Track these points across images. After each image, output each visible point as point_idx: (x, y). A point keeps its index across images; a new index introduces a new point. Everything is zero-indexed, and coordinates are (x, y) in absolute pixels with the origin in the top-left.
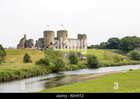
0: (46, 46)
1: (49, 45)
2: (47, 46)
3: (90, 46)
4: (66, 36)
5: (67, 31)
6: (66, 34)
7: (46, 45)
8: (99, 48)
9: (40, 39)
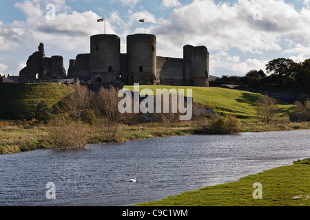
0: (96, 76)
1: (106, 73)
2: (99, 76)
5: (153, 37)
7: (97, 73)
9: (80, 56)
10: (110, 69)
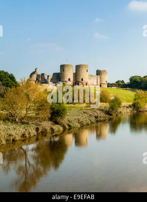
1: (67, 81)
2: (64, 82)
4: (87, 72)
9: (54, 74)
10: (69, 80)
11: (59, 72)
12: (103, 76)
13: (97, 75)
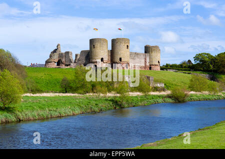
2: (95, 64)
3: (163, 65)
4: (127, 48)
5: (128, 40)
6: (126, 45)
8: (179, 70)
9: (82, 52)
10: (102, 60)
11: (89, 49)
12: (154, 54)
13: (146, 52)
